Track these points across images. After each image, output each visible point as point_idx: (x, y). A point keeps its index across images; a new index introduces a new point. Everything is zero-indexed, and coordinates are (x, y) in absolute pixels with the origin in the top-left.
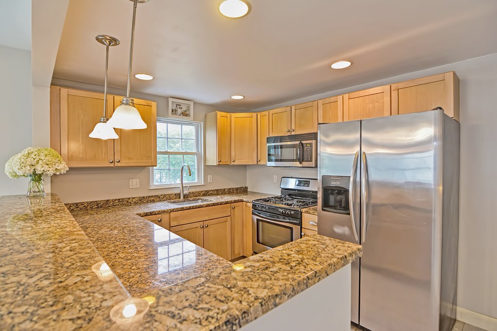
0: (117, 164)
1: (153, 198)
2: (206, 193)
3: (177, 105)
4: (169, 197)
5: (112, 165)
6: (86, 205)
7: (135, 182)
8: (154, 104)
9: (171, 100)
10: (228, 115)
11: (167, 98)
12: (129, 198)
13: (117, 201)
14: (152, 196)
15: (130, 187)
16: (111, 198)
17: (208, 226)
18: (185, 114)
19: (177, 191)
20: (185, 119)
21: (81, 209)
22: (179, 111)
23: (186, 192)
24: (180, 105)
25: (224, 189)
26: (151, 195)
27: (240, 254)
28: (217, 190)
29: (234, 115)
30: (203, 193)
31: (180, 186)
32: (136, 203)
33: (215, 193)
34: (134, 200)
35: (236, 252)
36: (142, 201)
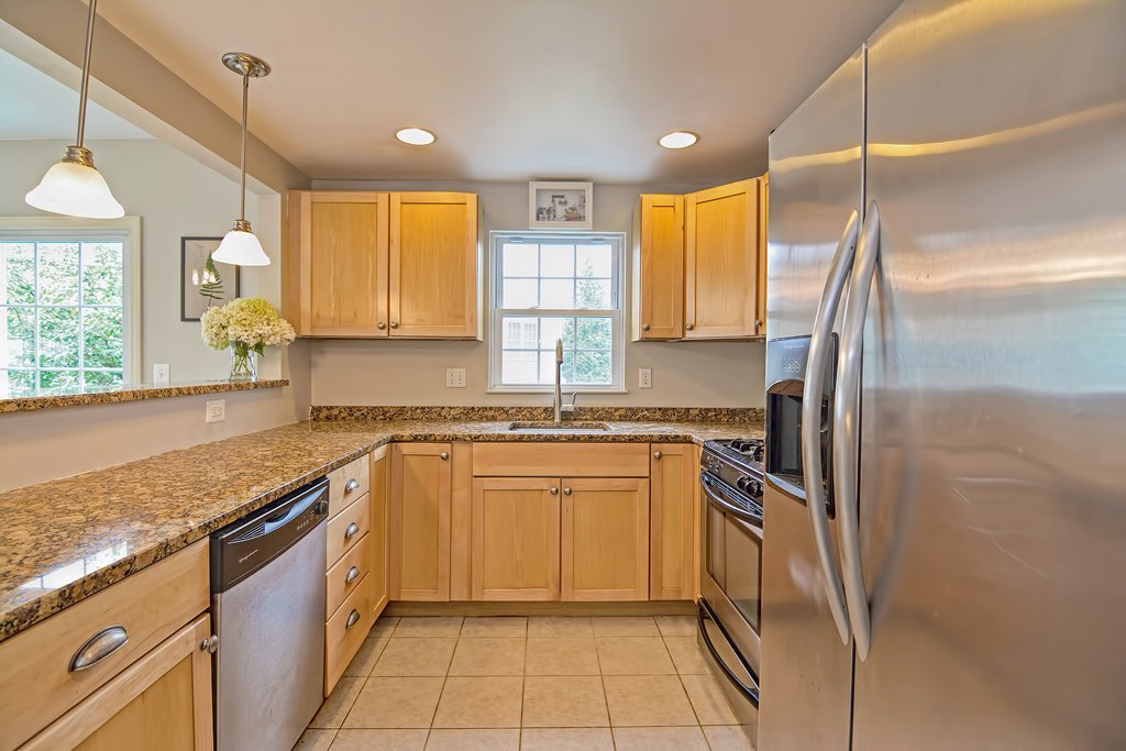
0: (394, 332)
1: (491, 413)
2: (629, 413)
3: (554, 197)
4: (531, 413)
5: (384, 333)
6: (364, 411)
7: (457, 376)
8: (471, 199)
9: (534, 186)
10: (679, 199)
11: (523, 184)
12: (443, 408)
13: (419, 411)
14: (491, 409)
15: (448, 385)
16: (409, 404)
17: (571, 492)
18: (574, 216)
19: (549, 403)
20: (574, 228)
21: (357, 419)
22: (560, 211)
23: (568, 406)
24: (563, 197)
25: (688, 410)
26: (488, 405)
27: (679, 592)
28: (664, 410)
29: (692, 197)
30: (622, 412)
31: (554, 391)
32: (455, 419)
33: (658, 415)
34: (452, 411)
35: (668, 583)
36: (469, 414)
